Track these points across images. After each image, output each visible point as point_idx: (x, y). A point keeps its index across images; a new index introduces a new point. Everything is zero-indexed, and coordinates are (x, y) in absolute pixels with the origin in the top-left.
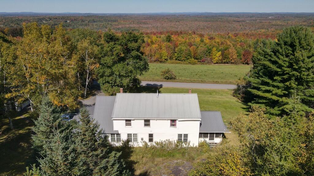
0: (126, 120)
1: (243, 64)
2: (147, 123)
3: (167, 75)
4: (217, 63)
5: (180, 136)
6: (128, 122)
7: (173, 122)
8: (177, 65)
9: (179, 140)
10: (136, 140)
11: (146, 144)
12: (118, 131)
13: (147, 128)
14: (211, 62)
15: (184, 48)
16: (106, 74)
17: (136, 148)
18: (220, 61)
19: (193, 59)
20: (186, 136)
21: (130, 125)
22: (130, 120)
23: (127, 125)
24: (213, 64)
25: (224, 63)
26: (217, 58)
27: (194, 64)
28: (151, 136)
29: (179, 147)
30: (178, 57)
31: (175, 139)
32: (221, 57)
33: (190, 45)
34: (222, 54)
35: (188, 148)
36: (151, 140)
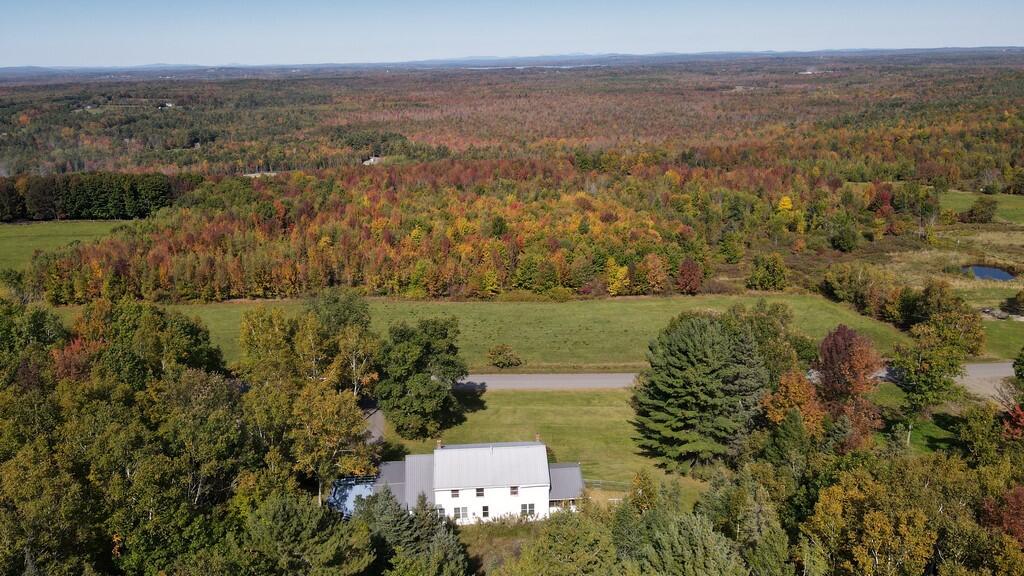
0: (453, 491)
1: (683, 293)
2: (480, 492)
3: (501, 358)
4: (619, 294)
5: (524, 506)
6: (455, 493)
7: (514, 490)
9: (524, 513)
10: (465, 515)
11: (480, 520)
12: (440, 505)
13: (480, 498)
14: (603, 292)
15: (538, 258)
16: (394, 393)
17: (467, 526)
18: (626, 290)
19: (560, 288)
20: (532, 506)
21: (457, 496)
22: (458, 491)
23: (453, 496)
24: (610, 298)
25: (637, 294)
26: (617, 284)
27: (564, 300)
28: (485, 508)
29: (524, 521)
30: (524, 281)
31: (517, 511)
32: (628, 280)
33: (554, 246)
34: (631, 274)
35: (535, 522)
36: (485, 515)
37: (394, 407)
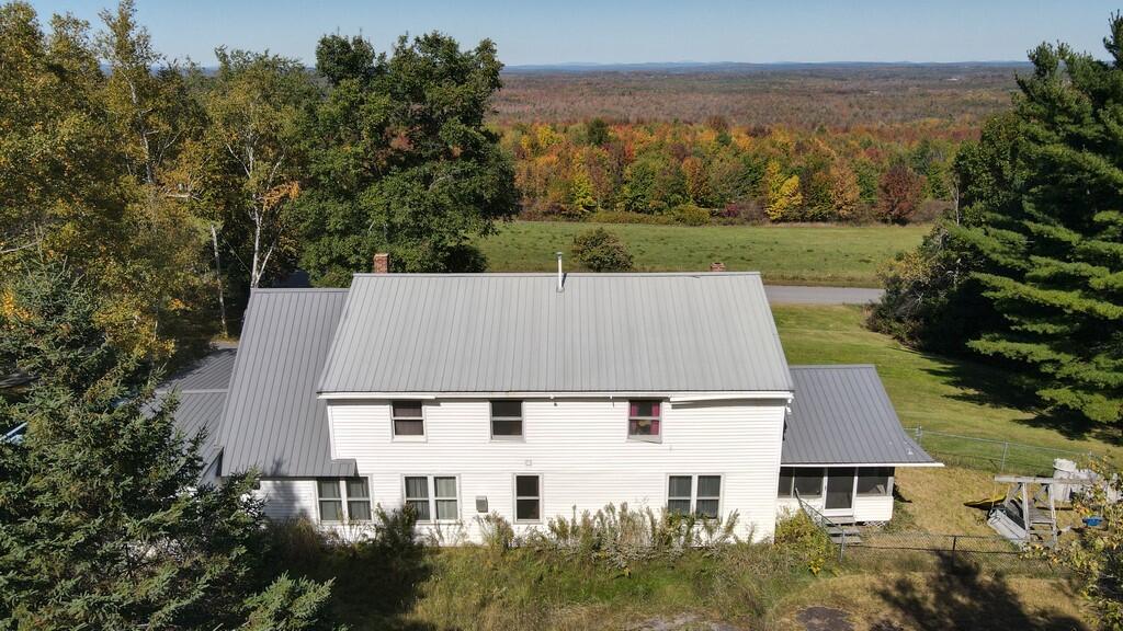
0: (398, 405)
1: (885, 221)
2: (507, 417)
3: (596, 251)
4: (784, 219)
5: (679, 484)
6: (407, 415)
7: (644, 414)
8: (630, 227)
9: (677, 506)
10: (449, 508)
11: (504, 530)
12: (352, 463)
13: (506, 444)
14: (760, 217)
15: (656, 165)
17: (453, 553)
18: (795, 213)
19: (692, 206)
20: (711, 483)
21: (417, 428)
22: (416, 405)
23: (400, 428)
24: (770, 225)
25: (813, 219)
26: (783, 202)
27: (697, 222)
28: (527, 486)
29: (678, 544)
30: (635, 199)
31: (653, 502)
32: (799, 196)
33: (681, 153)
34: (804, 187)
35: (723, 548)
36: (528, 509)
37: (331, 262)
